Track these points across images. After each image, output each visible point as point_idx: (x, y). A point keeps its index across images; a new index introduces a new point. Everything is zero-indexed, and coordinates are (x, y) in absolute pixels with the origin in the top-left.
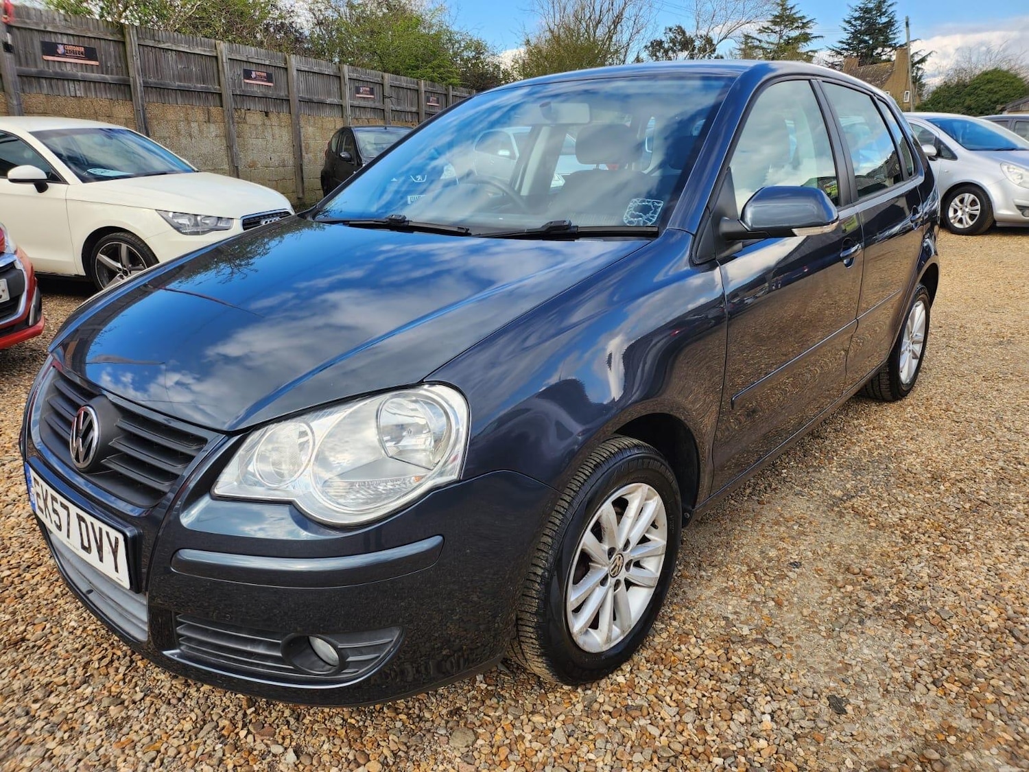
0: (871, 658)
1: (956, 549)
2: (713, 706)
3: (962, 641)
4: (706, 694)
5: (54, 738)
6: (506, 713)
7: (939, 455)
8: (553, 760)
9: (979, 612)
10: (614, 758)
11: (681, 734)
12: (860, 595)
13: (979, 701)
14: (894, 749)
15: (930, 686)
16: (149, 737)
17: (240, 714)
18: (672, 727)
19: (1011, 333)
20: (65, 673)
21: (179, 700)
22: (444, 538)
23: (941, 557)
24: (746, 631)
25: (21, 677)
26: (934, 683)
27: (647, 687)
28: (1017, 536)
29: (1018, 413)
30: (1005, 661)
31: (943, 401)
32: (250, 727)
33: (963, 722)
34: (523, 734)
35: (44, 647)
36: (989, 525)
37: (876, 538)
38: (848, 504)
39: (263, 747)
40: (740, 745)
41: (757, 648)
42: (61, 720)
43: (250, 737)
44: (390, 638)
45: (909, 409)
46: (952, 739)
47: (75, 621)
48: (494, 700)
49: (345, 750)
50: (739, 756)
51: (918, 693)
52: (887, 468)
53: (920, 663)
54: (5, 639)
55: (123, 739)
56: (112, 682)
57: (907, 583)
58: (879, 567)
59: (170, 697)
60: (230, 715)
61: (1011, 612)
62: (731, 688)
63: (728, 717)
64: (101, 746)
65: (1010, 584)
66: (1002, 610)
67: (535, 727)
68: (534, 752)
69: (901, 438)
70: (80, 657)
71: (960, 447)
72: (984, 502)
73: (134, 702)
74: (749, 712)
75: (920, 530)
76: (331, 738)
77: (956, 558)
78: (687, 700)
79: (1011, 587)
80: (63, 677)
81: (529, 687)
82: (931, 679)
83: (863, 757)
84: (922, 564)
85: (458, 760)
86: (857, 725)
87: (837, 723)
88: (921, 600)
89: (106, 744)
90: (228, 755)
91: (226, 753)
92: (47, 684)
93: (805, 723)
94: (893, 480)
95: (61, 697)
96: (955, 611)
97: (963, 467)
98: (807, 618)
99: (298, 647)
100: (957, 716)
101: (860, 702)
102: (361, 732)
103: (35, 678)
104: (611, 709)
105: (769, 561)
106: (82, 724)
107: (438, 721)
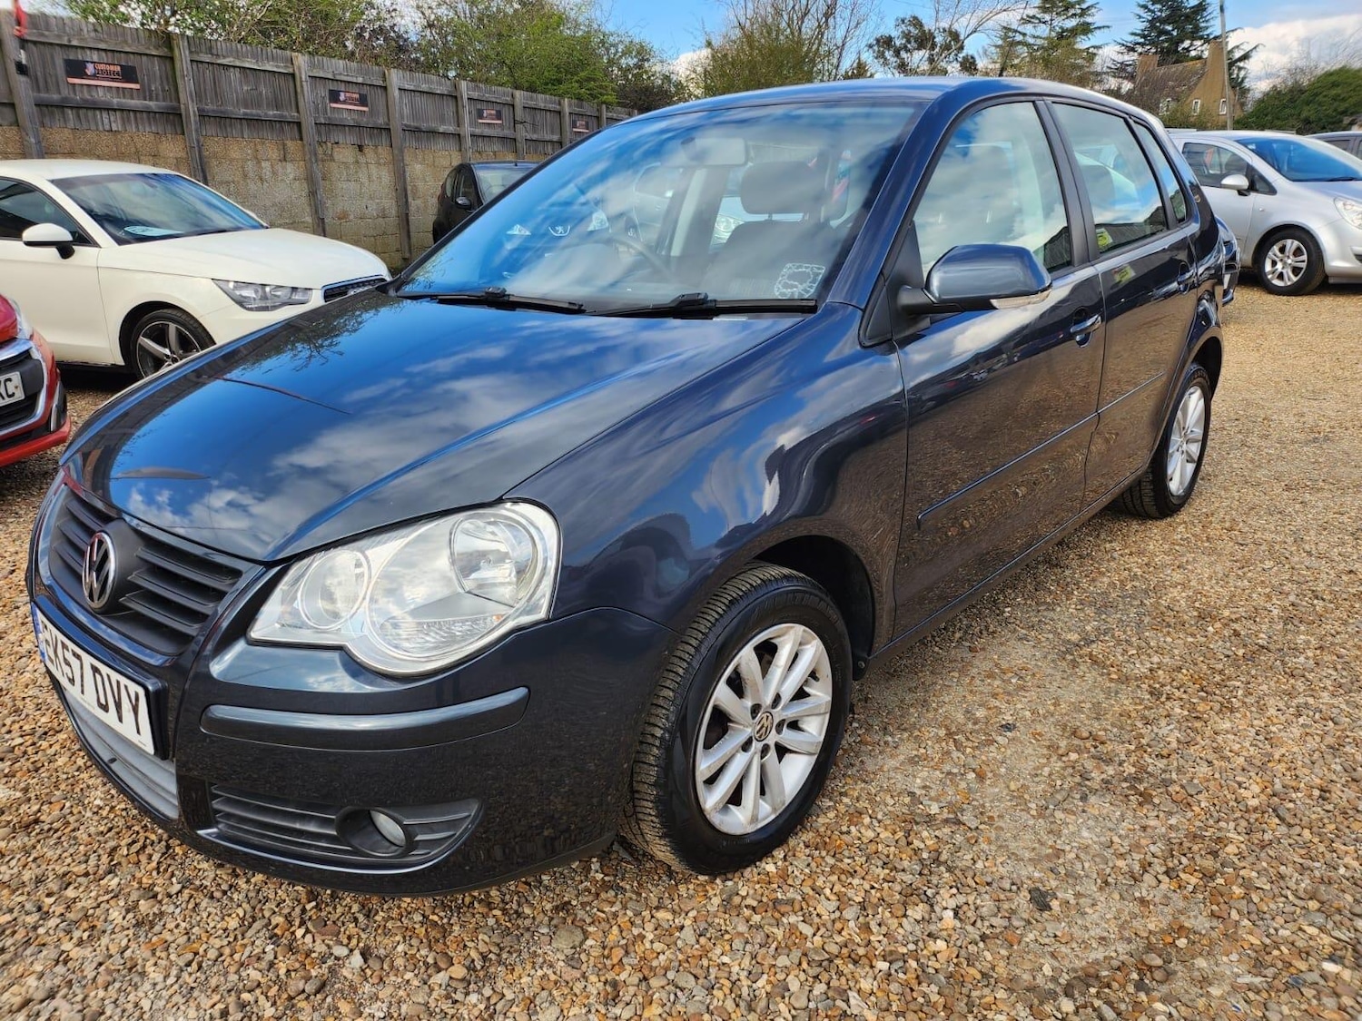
0: (1090, 842)
1: (1217, 707)
2: (883, 900)
3: (1211, 822)
4: (876, 885)
5: (71, 938)
6: (625, 908)
7: (1212, 587)
8: (677, 964)
9: (1237, 786)
10: (754, 962)
11: (840, 933)
12: (1086, 765)
13: (1222, 896)
14: (1107, 954)
15: (1163, 878)
16: (186, 937)
17: (298, 910)
18: (829, 925)
19: (1330, 427)
20: (86, 862)
21: (225, 893)
22: (529, 691)
23: (1197, 718)
24: (934, 809)
25: (33, 866)
26: (1167, 873)
27: (802, 877)
28: (1301, 690)
29: (1325, 533)
30: (1263, 847)
31: (1227, 517)
32: (309, 924)
33: (1199, 921)
34: (644, 933)
35: (62, 831)
36: (1266, 677)
37: (1117, 693)
38: (1086, 650)
39: (323, 948)
40: (912, 947)
41: (947, 830)
42: (80, 916)
43: (309, 938)
44: (466, 813)
45: (1181, 528)
46: (1182, 942)
47: (101, 799)
48: (612, 893)
49: (424, 952)
50: (910, 961)
51: (1146, 885)
52: (1142, 604)
53: (1153, 848)
54: (15, 820)
55: (155, 939)
56: (143, 871)
57: (1149, 750)
58: (1115, 730)
59: (213, 889)
60: (286, 911)
61: (1278, 786)
62: (908, 878)
63: (900, 913)
64: (127, 947)
65: (1283, 751)
66: (1267, 784)
67: (659, 925)
68: (655, 955)
69: (1164, 566)
70: (106, 842)
71: (1242, 577)
72: (1263, 647)
73: (169, 896)
74: (927, 907)
75: (1175, 684)
76: (408, 938)
77: (1217, 718)
78: (851, 893)
79: (1283, 755)
80: (84, 866)
81: (656, 878)
82: (1164, 869)
83: (1066, 962)
84: (1172, 727)
85: (562, 964)
86: (1063, 924)
87: (1037, 921)
88: (1165, 771)
89: (133, 945)
90: (281, 958)
91: (278, 955)
92: (65, 875)
93: (996, 921)
94: (1147, 619)
95: (81, 890)
96: (1205, 784)
97: (1242, 603)
98: (1015, 794)
99: (356, 823)
100: (1192, 914)
101: (1069, 896)
102: (445, 932)
103: (50, 868)
104: (755, 904)
105: (975, 724)
106: (106, 921)
107: (540, 917)
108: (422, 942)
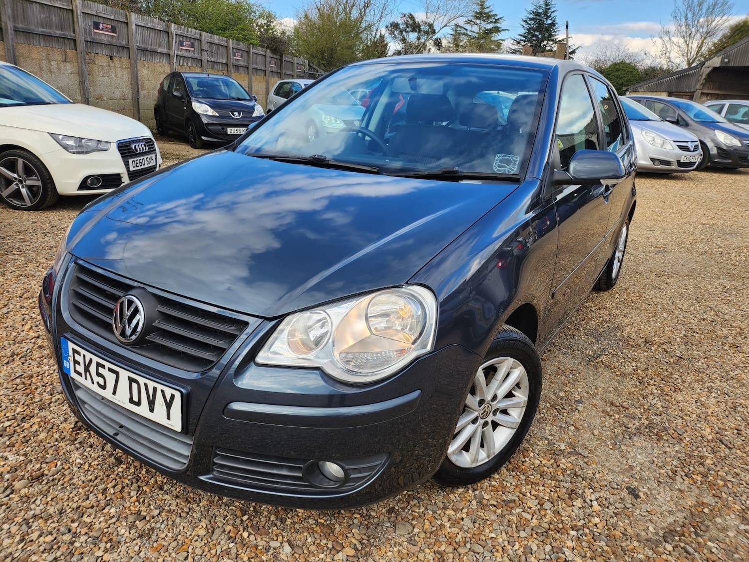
0: (643, 461)
1: (673, 389)
2: (559, 497)
3: (694, 448)
4: (553, 490)
5: (99, 548)
6: (426, 509)
7: (644, 327)
8: (469, 539)
9: (699, 429)
10: (508, 536)
11: (545, 517)
12: (624, 421)
13: (715, 485)
14: (674, 519)
15: (684, 478)
16: (176, 542)
17: (238, 521)
18: (538, 512)
20: (88, 499)
21: (188, 513)
22: (422, 392)
23: (666, 394)
24: (563, 447)
25: (53, 503)
26: (686, 475)
27: (513, 487)
28: (706, 379)
30: (722, 460)
31: (636, 290)
32: (249, 530)
33: (708, 499)
34: (443, 523)
36: (688, 373)
37: (623, 382)
38: (599, 360)
39: (264, 543)
40: (582, 522)
41: (573, 458)
42: (99, 534)
43: (252, 538)
45: (617, 296)
46: (706, 510)
47: (80, 459)
48: (416, 501)
49: (324, 541)
50: (585, 529)
51: (678, 482)
52: (616, 335)
53: (675, 463)
54: (27, 475)
55: (155, 544)
56: (129, 503)
57: (650, 412)
58: (630, 402)
59: (179, 511)
60: (231, 522)
61: (717, 429)
62: (568, 485)
63: (571, 504)
64: (140, 551)
65: (711, 410)
66: (712, 428)
67: (450, 518)
68: (455, 535)
69: (618, 315)
70: (97, 486)
71: (655, 322)
72: (681, 358)
73: (153, 518)
74: (582, 500)
75: (648, 377)
76: (311, 534)
77: (675, 394)
78: (541, 494)
79: (712, 413)
80: (88, 502)
81: (436, 491)
82: (684, 473)
83: (658, 525)
84: (656, 399)
85: (405, 543)
86: (649, 505)
87: (637, 504)
89: (143, 549)
90: (241, 551)
91: (239, 549)
92: (78, 508)
93: (618, 505)
94: (621, 343)
95: (92, 517)
96: (684, 429)
97: (662, 335)
98: (597, 437)
99: (315, 470)
100: (704, 495)
101: (646, 490)
102: (331, 529)
103: (66, 504)
104: (495, 503)
105: (561, 400)
106: (117, 535)
107: (382, 517)
108: (321, 536)
